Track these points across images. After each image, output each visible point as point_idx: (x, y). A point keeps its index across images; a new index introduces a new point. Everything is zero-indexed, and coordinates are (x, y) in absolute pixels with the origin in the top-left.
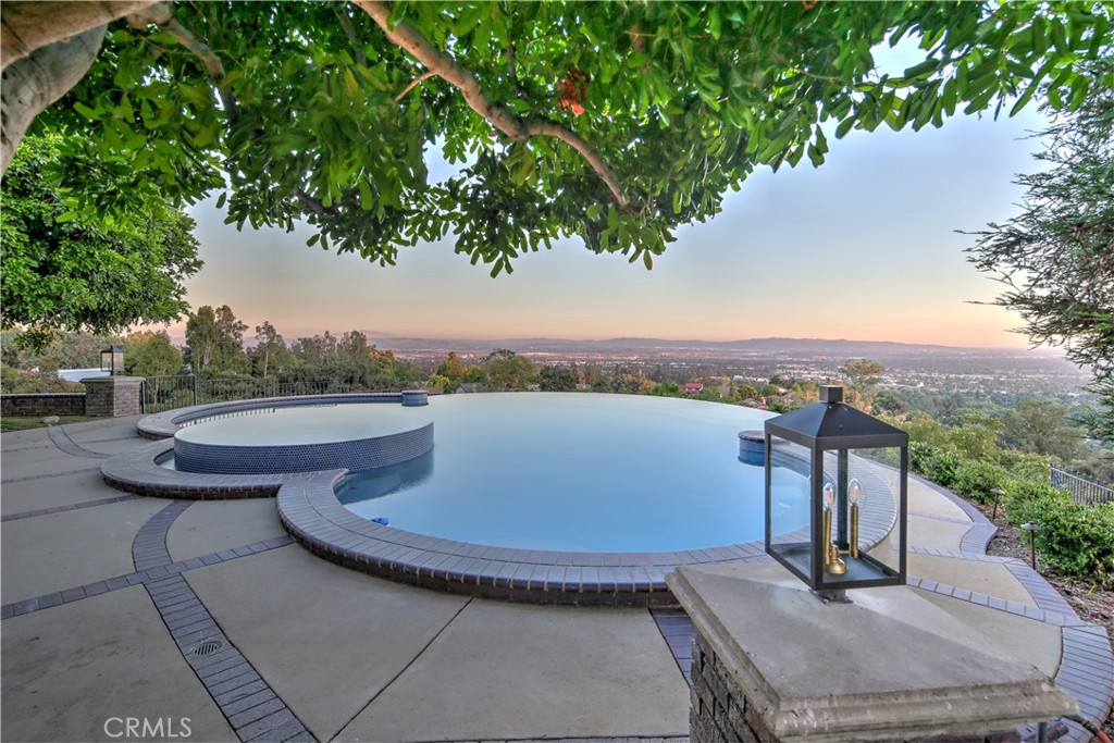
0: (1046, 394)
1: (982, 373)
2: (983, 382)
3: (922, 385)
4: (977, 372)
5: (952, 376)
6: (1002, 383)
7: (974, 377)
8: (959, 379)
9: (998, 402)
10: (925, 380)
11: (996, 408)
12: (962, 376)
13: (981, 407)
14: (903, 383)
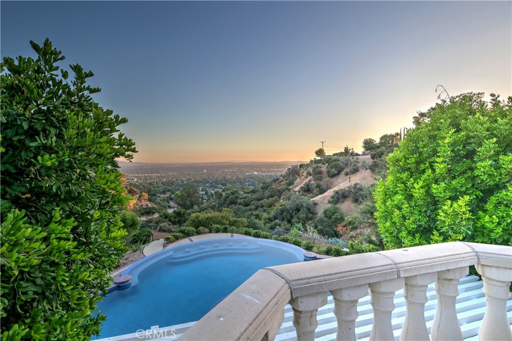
0: (177, 180)
1: (157, 173)
2: (157, 177)
3: (136, 179)
4: (155, 173)
5: (147, 175)
6: (163, 176)
7: (154, 175)
8: (149, 176)
9: (164, 185)
10: (137, 177)
11: (164, 187)
12: (150, 175)
13: (159, 187)
14: (128, 179)
